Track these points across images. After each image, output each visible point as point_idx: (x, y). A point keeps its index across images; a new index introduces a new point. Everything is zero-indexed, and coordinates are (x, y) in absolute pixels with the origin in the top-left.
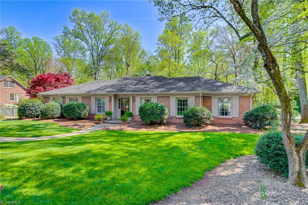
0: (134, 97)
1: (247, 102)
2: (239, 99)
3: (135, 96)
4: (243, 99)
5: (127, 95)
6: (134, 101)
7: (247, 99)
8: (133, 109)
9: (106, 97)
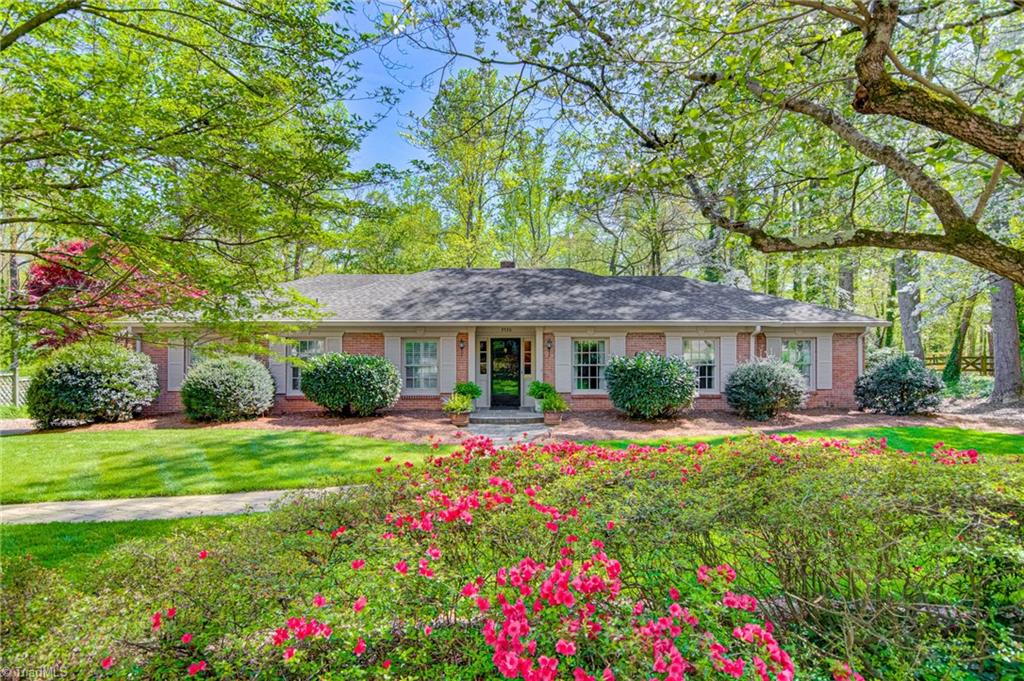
0: (548, 334)
1: (849, 348)
2: (834, 341)
3: (552, 334)
4: (840, 342)
5: (513, 330)
6: (549, 347)
7: (850, 340)
8: (544, 374)
9: (446, 334)
